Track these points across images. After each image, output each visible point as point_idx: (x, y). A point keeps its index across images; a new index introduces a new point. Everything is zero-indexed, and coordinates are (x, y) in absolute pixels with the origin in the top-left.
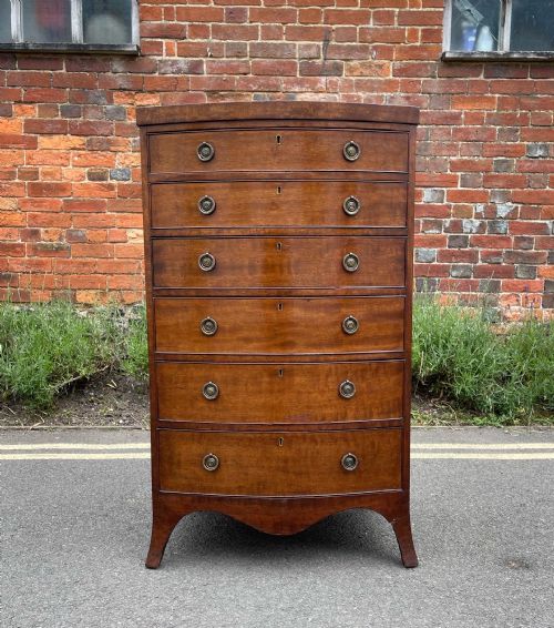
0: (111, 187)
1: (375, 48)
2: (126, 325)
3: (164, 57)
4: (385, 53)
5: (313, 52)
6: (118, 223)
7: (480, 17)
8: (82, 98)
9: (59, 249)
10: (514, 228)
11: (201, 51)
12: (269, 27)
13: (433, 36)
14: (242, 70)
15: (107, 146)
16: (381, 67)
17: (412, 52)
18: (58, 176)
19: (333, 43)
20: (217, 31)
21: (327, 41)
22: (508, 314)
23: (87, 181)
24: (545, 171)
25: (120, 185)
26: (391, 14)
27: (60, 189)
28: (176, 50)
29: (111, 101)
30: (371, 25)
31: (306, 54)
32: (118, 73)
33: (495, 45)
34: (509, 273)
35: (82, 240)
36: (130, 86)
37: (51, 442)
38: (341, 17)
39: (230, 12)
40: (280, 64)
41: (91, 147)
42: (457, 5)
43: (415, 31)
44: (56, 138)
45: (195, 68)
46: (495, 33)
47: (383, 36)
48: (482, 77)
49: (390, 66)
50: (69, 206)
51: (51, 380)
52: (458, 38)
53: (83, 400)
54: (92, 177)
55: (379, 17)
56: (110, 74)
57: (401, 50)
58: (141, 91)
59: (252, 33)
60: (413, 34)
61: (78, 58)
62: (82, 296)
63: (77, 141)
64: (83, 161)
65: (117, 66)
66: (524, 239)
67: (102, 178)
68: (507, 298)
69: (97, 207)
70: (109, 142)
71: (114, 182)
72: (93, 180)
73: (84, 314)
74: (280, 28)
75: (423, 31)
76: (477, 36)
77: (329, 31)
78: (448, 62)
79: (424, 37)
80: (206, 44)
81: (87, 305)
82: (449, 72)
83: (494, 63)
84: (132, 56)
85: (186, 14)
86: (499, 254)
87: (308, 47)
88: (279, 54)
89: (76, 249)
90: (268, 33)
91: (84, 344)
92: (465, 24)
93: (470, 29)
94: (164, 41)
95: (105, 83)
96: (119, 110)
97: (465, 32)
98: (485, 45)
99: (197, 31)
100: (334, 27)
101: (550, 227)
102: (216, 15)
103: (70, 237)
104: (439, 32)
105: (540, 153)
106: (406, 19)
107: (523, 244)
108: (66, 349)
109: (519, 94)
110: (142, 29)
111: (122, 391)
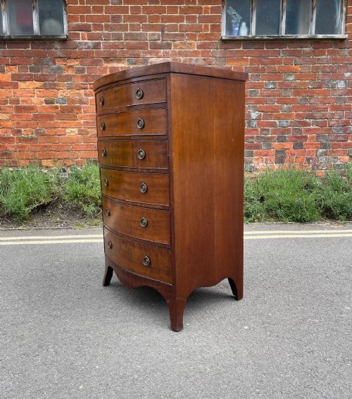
0: (57, 107)
1: (187, 35)
2: (67, 177)
3: (81, 41)
4: (193, 37)
5: (156, 37)
6: (61, 125)
7: (240, 18)
8: (40, 63)
9: (32, 139)
10: (259, 124)
11: (99, 37)
12: (133, 25)
13: (216, 28)
14: (121, 47)
15: (54, 87)
16: (190, 44)
17: (206, 37)
18: (29, 102)
19: (166, 32)
20: (107, 27)
21: (163, 31)
22: (258, 167)
23: (44, 104)
24: (274, 96)
25: (61, 107)
26: (194, 18)
27: (31, 109)
28: (86, 37)
29: (55, 63)
30: (185, 23)
31: (152, 38)
32: (57, 49)
33: (249, 32)
34: (258, 147)
35: (43, 135)
36: (64, 56)
37: (26, 236)
38: (170, 19)
39: (113, 17)
40: (140, 43)
41: (45, 87)
42: (228, 12)
43: (207, 26)
44: (28, 83)
45: (97, 46)
46: (248, 26)
47: (191, 28)
48: (241, 49)
49: (196, 43)
50: (36, 117)
51: (27, 206)
52: (230, 28)
53: (45, 215)
54: (46, 102)
55: (189, 19)
56: (54, 50)
57: (200, 35)
58: (70, 58)
59: (125, 28)
60: (206, 27)
61: (37, 42)
62: (44, 163)
63: (38, 84)
64: (41, 94)
65: (57, 45)
66: (265, 130)
67: (52, 103)
68: (257, 159)
69: (50, 117)
70: (54, 84)
71: (58, 104)
72: (47, 104)
73: (46, 171)
74: (139, 25)
75: (211, 25)
76: (239, 27)
77: (164, 26)
78: (224, 41)
79: (211, 29)
80: (101, 34)
81: (47, 167)
82: (225, 46)
83: (247, 42)
84: (64, 41)
85: (91, 19)
86: (252, 138)
87: (153, 34)
88: (139, 38)
89: (41, 139)
90: (133, 28)
91: (44, 187)
92: (233, 21)
93: (236, 24)
94: (80, 32)
95: (51, 54)
96: (59, 68)
97: (233, 25)
98: (244, 33)
99: (97, 27)
100: (166, 24)
101: (278, 123)
102: (105, 19)
103: (37, 133)
104: (219, 26)
105: (271, 86)
106: (202, 19)
107: (264, 132)
108: (35, 189)
109: (260, 56)
110: (69, 26)
111: (65, 210)
